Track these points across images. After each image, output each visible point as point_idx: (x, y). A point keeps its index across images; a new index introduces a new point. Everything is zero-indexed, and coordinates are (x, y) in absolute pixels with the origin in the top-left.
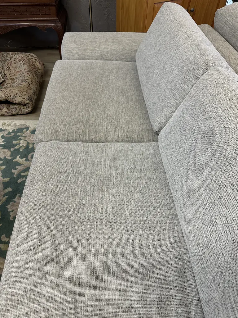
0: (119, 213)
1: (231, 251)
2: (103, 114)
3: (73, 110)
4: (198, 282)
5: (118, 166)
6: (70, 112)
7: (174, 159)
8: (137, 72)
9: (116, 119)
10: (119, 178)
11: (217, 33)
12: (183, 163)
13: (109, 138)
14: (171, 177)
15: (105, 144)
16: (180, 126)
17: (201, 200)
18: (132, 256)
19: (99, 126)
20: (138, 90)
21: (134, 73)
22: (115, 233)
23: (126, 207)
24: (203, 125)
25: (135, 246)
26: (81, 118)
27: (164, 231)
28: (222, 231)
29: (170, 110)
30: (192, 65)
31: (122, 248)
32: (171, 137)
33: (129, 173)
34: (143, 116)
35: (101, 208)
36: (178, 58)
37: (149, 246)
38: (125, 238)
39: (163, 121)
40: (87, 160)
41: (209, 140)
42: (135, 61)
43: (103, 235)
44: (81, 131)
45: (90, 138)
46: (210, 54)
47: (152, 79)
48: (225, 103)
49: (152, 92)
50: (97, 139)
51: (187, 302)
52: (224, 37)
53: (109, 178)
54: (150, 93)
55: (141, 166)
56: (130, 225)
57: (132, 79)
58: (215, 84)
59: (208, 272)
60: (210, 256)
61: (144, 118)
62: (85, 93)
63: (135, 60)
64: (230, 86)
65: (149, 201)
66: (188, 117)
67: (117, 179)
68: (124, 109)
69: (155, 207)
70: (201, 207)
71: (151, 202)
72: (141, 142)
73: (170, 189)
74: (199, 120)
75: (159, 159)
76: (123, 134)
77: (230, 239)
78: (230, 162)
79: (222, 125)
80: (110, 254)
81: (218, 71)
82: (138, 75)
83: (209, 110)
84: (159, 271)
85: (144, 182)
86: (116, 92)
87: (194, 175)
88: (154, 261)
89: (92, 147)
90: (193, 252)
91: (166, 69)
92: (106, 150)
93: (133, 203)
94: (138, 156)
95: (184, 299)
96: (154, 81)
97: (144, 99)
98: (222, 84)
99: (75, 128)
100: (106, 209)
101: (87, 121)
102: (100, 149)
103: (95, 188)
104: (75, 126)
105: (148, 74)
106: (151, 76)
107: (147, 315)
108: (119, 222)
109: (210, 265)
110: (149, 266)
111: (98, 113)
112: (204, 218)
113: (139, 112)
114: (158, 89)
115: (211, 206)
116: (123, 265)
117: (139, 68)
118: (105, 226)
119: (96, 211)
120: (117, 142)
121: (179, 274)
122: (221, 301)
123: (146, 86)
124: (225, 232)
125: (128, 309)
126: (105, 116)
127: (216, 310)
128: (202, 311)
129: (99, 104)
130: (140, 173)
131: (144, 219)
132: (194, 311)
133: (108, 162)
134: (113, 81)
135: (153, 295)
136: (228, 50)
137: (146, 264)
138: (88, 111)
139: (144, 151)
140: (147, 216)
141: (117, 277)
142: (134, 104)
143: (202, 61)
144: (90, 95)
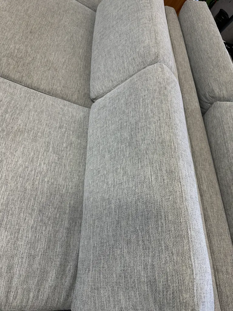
0: (29, 169)
1: (114, 228)
2: (43, 57)
3: (8, 38)
4: (81, 244)
5: (43, 121)
6: (4, 39)
7: (99, 134)
8: (94, 25)
9: (56, 68)
10: (39, 134)
11: (178, 25)
12: (105, 142)
13: (42, 87)
14: (90, 149)
15: (35, 91)
16: (114, 106)
17: (107, 179)
18: (30, 211)
19: (34, 68)
20: (88, 45)
21: (90, 24)
22: (19, 187)
23: (38, 164)
24: (131, 115)
25: (36, 203)
26: (16, 51)
27: (68, 194)
28: (113, 210)
29: (111, 84)
30: (145, 50)
31: (22, 203)
32: (103, 112)
33: (52, 132)
34: (85, 76)
35: (11, 160)
36: (135, 36)
37: (49, 206)
38: (28, 194)
39: (102, 92)
40: (10, 103)
41: (131, 131)
42: (95, 11)
43: (6, 186)
44: (12, 67)
45: (20, 79)
46: (162, 47)
47: (105, 43)
48: (155, 103)
49: (101, 56)
50: (28, 83)
51: (67, 257)
52: (182, 31)
53: (29, 130)
54: (98, 57)
55: (66, 129)
56: (37, 183)
57: (86, 30)
58: (155, 81)
59: (91, 240)
60: (97, 227)
61: (85, 79)
62: (29, 24)
63: (97, 9)
64: (166, 88)
65: (63, 164)
66: (122, 101)
67: (37, 134)
68: (67, 60)
69: (67, 171)
70: (105, 185)
71: (65, 165)
72: (74, 103)
73: (86, 159)
74: (130, 109)
75: (86, 127)
76: (58, 88)
77: (117, 219)
78: (140, 157)
79: (146, 123)
80: (8, 205)
81: (162, 68)
82: (94, 28)
83: (142, 104)
84: (51, 228)
85: (65, 145)
86: (65, 37)
87: (109, 156)
88: (49, 220)
89: (19, 90)
90: (86, 219)
91: (121, 40)
92: (34, 98)
93: (47, 162)
94: (67, 117)
95: (66, 254)
96: (106, 46)
97: (91, 57)
98: (160, 83)
99: (5, 61)
100: (17, 162)
101: (21, 58)
102: (28, 95)
103: (11, 137)
104: (5, 58)
105: (103, 35)
106: (105, 38)
107: (28, 264)
108: (26, 177)
109: (95, 234)
110: (43, 223)
111: (38, 53)
112: (104, 194)
113: (82, 69)
114: (107, 56)
115: (112, 187)
116: (19, 218)
117: (97, 22)
118: (10, 178)
119: (5, 161)
120: (49, 93)
121: (68, 234)
122: (93, 264)
123: (97, 46)
124: (115, 212)
125: (12, 257)
126: (44, 60)
127: (87, 269)
128: (77, 266)
129: (42, 44)
130: (64, 136)
131: (53, 180)
132: (71, 265)
133: (33, 113)
134: (66, 23)
135: (40, 248)
136: (180, 47)
137: (42, 220)
138: (26, 46)
139: (74, 114)
140: (57, 178)
141: (10, 228)
142: (80, 59)
143: (154, 51)
144: (35, 28)
